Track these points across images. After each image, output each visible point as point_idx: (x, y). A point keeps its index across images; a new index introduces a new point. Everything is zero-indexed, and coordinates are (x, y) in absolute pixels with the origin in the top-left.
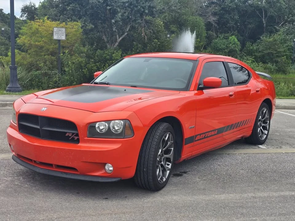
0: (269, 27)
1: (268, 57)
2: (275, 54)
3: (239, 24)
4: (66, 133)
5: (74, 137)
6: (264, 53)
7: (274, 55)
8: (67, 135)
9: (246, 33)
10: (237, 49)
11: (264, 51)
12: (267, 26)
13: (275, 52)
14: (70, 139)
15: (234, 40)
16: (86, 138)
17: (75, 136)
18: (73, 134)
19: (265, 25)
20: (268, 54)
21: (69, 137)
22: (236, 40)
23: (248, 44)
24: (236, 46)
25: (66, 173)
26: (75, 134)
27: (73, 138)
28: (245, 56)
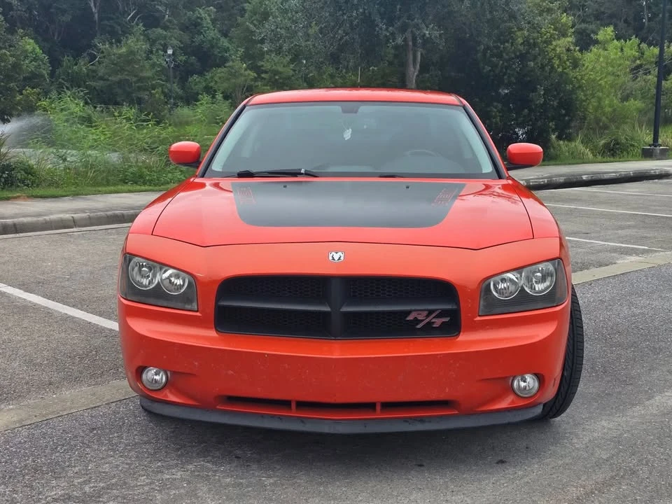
0: (106, 22)
1: (119, 91)
2: (135, 83)
3: (36, 13)
4: (409, 313)
5: (433, 321)
6: (109, 83)
7: (133, 84)
8: (410, 318)
9: (54, 35)
10: (44, 72)
11: (110, 76)
12: (101, 19)
13: (134, 79)
14: (419, 326)
15: (34, 49)
16: (478, 318)
17: (436, 317)
18: (431, 312)
19: (96, 16)
20: (120, 83)
21: (417, 321)
22: (38, 50)
23: (66, 60)
24: (39, 65)
25: (421, 420)
26: (437, 312)
27: (430, 323)
28: (68, 88)
